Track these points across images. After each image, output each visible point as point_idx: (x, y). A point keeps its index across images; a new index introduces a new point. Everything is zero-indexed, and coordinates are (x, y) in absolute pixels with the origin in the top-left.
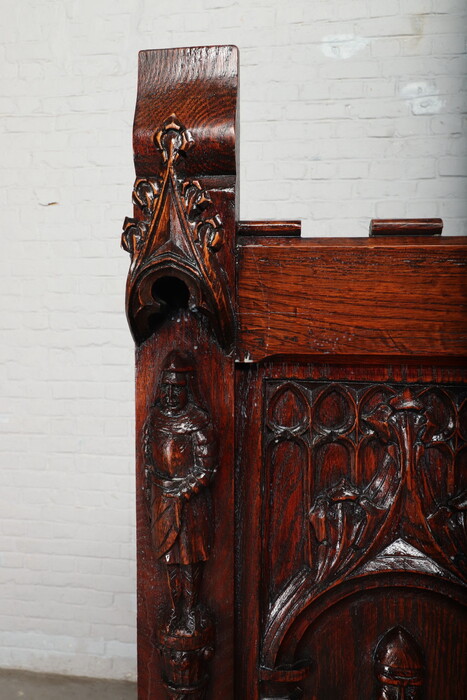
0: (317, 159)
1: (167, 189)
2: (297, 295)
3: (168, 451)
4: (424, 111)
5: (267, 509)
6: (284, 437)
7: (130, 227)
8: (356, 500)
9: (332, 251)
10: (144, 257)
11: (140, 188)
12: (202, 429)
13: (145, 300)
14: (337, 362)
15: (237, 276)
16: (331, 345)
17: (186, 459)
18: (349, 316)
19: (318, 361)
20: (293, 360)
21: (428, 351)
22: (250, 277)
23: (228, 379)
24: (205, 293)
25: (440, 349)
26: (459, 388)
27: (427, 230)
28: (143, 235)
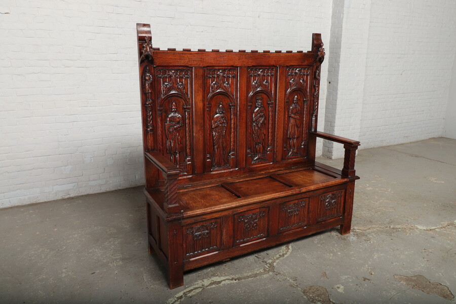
1: (147, 45)
2: (160, 58)
3: (147, 78)
5: (157, 86)
6: (159, 77)
8: (168, 84)
10: (145, 53)
12: (151, 75)
14: (165, 66)
16: (164, 64)
17: (150, 78)
18: (166, 60)
21: (175, 65)
22: (155, 55)
23: (153, 69)
25: (177, 65)
26: (179, 69)
27: (174, 50)
28: (145, 50)
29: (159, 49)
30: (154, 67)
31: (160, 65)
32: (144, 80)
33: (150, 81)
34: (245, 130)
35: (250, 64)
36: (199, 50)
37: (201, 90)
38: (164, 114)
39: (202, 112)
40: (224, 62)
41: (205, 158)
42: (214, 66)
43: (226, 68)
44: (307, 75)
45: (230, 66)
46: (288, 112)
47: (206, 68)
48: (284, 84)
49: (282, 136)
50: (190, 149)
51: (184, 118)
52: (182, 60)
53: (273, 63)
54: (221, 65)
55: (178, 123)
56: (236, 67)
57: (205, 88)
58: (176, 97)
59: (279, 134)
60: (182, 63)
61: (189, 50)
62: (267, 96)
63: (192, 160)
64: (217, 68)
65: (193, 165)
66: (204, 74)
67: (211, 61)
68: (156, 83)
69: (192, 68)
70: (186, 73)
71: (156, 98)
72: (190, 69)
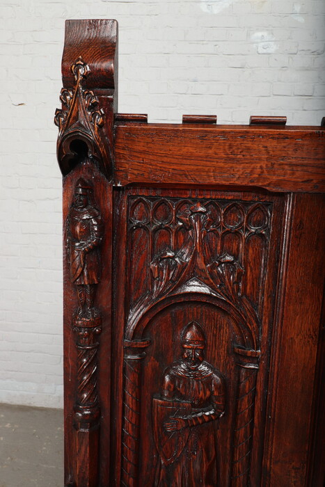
0: (195, 81)
1: (77, 94)
2: (144, 152)
3: (78, 229)
4: (265, 51)
5: (129, 262)
6: (138, 226)
7: (59, 113)
8: (173, 258)
9: (163, 131)
10: (66, 129)
11: (64, 94)
12: (95, 217)
13: (66, 151)
14: (165, 187)
15: (114, 141)
16: (160, 178)
17: (87, 232)
18: (170, 163)
19: (155, 186)
20: (143, 186)
21: (207, 182)
22: (121, 142)
23: (109, 195)
24: (96, 149)
25: (213, 181)
26: (224, 202)
27: (210, 121)
28: (65, 117)
29: (142, 119)
30: (116, 188)
31: (140, 179)
32: (70, 237)
33: (88, 244)
38: (150, 364)
52: (238, 161)
58: (204, 309)
60: (238, 175)
61: (278, 123)
68: (123, 247)
69: (283, 196)
70: (255, 218)
71: (121, 307)
72: (276, 201)
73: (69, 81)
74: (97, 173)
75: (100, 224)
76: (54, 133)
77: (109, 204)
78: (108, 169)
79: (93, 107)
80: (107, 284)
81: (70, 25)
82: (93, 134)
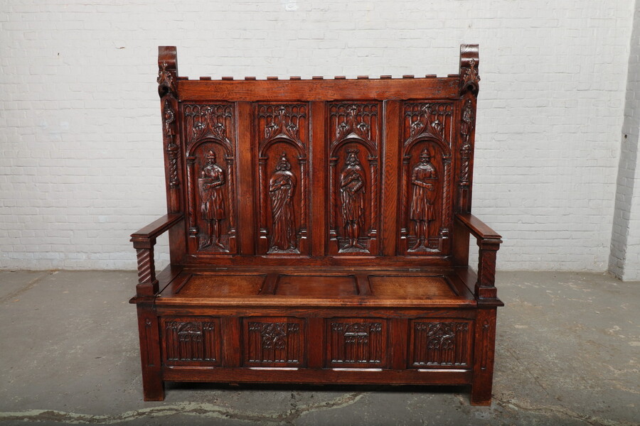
0: (245, 30)
1: (164, 73)
2: (187, 90)
3: (167, 116)
4: (290, 9)
5: (186, 128)
6: (188, 115)
7: (158, 79)
8: (201, 126)
9: (193, 82)
10: (161, 83)
11: (160, 73)
12: (172, 112)
13: (161, 90)
14: (196, 101)
15: (177, 86)
16: (193, 98)
17: (170, 117)
18: (196, 93)
19: (192, 101)
20: (188, 101)
21: (210, 99)
22: (180, 86)
23: (177, 105)
24: (171, 89)
26: (216, 105)
27: (209, 79)
28: (160, 80)
29: (186, 79)
30: (179, 102)
31: (187, 99)
32: (164, 119)
33: (170, 121)
34: (323, 198)
35: (329, 96)
36: (247, 79)
37: (249, 135)
38: (197, 165)
39: (250, 166)
40: (283, 94)
41: (256, 234)
42: (268, 101)
43: (290, 103)
44: (448, 116)
45: (295, 101)
46: (409, 176)
47: (256, 104)
48: (397, 129)
49: (394, 214)
50: (234, 217)
51: (224, 173)
52: (218, 92)
53: (373, 95)
54: (279, 98)
55: (217, 178)
56: (304, 102)
57: (255, 132)
58: (214, 144)
59: (390, 212)
60: (219, 96)
61: (231, 79)
62: (366, 147)
63: (237, 233)
64: (275, 103)
65: (237, 240)
66: (254, 112)
67: (262, 93)
68: (183, 123)
69: (234, 102)
70: (227, 111)
71: (184, 144)
72: (232, 104)
73: (161, 68)
74: (172, 97)
75: (174, 114)
76: (157, 85)
77: (177, 107)
78: (176, 96)
79: (169, 76)
80: (178, 136)
81: (160, 48)
82: (169, 85)
